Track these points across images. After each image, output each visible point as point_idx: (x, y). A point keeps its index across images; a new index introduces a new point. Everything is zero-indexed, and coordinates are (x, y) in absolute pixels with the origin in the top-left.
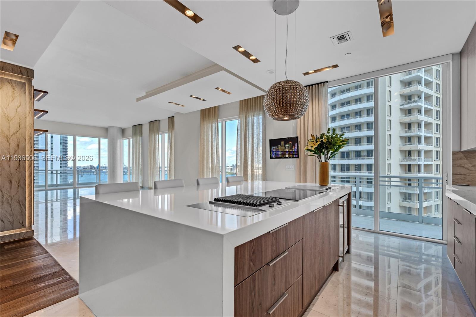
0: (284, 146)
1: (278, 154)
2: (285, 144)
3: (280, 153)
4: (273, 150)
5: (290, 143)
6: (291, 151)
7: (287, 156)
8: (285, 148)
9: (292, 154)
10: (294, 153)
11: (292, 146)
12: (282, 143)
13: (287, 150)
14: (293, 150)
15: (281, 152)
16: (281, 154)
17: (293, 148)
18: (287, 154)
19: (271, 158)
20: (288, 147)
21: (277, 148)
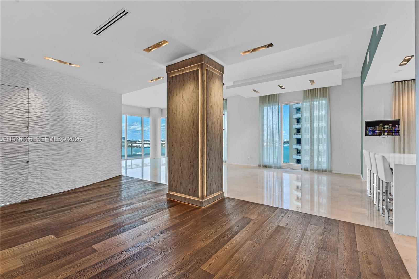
0: (383, 127)
1: (376, 133)
2: (384, 125)
3: (377, 131)
4: (370, 130)
5: (389, 125)
6: (391, 131)
7: (386, 133)
8: (384, 128)
9: (391, 132)
10: (394, 132)
11: (392, 127)
12: (381, 125)
13: (386, 129)
14: (393, 129)
15: (379, 131)
16: (379, 133)
17: (393, 128)
18: (385, 132)
19: (366, 135)
20: (387, 128)
21: (375, 128)
